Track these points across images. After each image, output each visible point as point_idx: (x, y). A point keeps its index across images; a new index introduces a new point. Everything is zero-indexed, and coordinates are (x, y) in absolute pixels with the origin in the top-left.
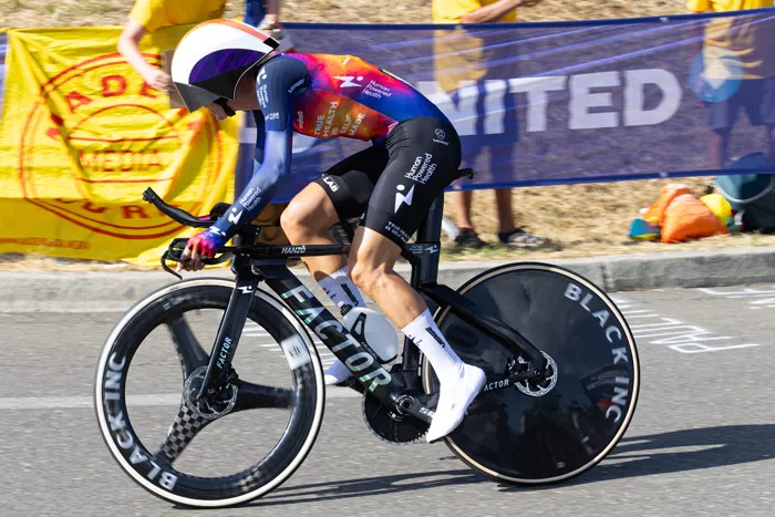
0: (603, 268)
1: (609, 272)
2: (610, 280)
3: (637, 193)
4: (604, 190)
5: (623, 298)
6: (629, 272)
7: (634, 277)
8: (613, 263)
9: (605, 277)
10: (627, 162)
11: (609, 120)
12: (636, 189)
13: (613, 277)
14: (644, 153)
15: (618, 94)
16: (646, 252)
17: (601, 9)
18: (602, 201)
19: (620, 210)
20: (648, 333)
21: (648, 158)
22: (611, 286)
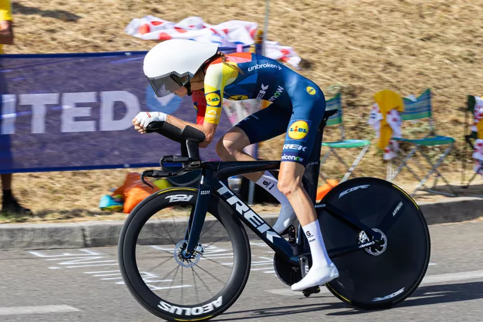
0: (83, 230)
1: (87, 233)
2: (88, 239)
3: (108, 178)
4: (85, 175)
5: (97, 252)
6: (101, 233)
7: (105, 236)
8: (90, 227)
9: (84, 236)
10: (101, 156)
11: (89, 126)
12: (107, 175)
13: (91, 236)
14: (113, 149)
15: (96, 107)
16: (114, 219)
17: (85, 47)
18: (83, 183)
19: (95, 189)
20: (113, 277)
21: (116, 153)
22: (89, 242)
